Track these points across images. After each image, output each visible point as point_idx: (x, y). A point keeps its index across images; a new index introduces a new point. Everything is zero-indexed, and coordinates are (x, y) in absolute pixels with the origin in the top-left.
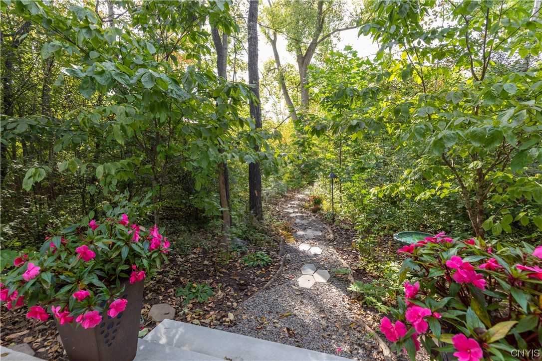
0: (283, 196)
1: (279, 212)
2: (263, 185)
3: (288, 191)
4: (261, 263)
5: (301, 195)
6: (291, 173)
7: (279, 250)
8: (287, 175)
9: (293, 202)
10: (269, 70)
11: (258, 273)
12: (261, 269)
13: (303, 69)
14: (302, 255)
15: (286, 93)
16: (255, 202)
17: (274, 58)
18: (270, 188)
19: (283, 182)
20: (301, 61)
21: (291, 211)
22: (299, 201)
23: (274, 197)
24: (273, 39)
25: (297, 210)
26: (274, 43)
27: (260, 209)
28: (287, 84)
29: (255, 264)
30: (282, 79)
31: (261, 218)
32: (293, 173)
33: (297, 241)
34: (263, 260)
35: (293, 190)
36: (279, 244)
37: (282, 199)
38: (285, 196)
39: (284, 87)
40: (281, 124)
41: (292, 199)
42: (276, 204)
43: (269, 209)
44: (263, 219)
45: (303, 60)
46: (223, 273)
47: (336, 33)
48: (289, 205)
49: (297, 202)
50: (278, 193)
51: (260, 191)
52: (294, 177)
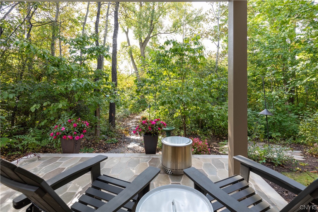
0: (128, 117)
1: (124, 125)
2: (117, 111)
3: (131, 114)
4: (114, 142)
5: (138, 117)
6: (133, 104)
7: (122, 138)
8: (131, 105)
9: (133, 120)
10: (124, 47)
11: (112, 145)
12: (113, 144)
13: (142, 49)
14: (131, 139)
15: (133, 60)
16: (112, 119)
17: (126, 41)
18: (120, 113)
19: (128, 109)
20: (141, 45)
21: (131, 124)
22: (136, 119)
23: (122, 118)
24: (126, 31)
25: (134, 124)
26: (127, 33)
27: (114, 123)
28: (133, 55)
29: (111, 142)
30: (130, 52)
31: (114, 126)
32: (135, 104)
33: (130, 135)
34: (115, 141)
35: (134, 114)
36: (122, 136)
37: (127, 119)
38: (129, 117)
39: (132, 56)
40: (129, 76)
41: (132, 118)
42: (123, 121)
43: (119, 124)
44: (115, 127)
45: (143, 45)
46: (97, 146)
47: (159, 34)
48: (131, 122)
49: (135, 120)
50: (125, 115)
51: (114, 114)
52: (135, 107)
